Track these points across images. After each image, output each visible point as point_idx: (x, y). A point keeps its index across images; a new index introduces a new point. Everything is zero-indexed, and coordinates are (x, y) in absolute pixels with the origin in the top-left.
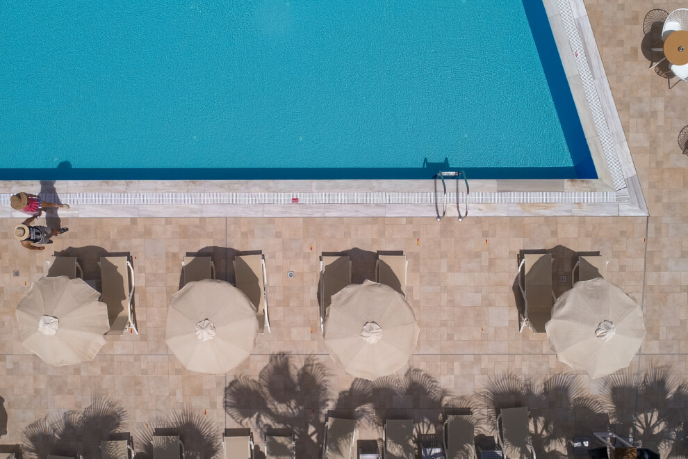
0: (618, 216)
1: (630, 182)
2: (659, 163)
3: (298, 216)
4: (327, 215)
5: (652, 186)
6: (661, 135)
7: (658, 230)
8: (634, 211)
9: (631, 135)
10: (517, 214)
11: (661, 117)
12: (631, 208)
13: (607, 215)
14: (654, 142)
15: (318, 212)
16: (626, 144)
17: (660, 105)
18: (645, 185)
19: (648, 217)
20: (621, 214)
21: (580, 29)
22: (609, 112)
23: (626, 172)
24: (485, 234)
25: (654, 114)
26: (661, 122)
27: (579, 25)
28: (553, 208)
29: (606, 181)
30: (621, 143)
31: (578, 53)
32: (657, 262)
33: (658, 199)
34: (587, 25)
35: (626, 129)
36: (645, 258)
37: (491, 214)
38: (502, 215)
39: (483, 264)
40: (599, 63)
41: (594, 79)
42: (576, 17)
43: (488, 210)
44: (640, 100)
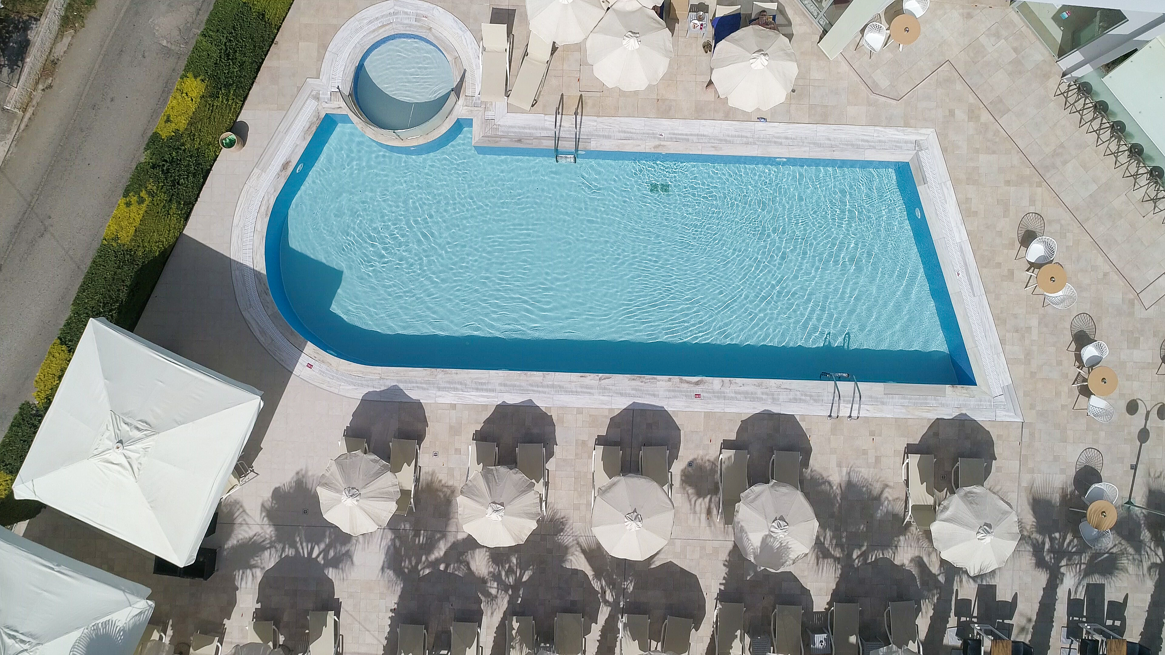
0: (995, 421)
1: (1006, 389)
2: (1033, 374)
3: (700, 410)
4: (727, 410)
5: (1026, 394)
6: (1035, 348)
7: (1032, 435)
8: (1010, 416)
9: (1007, 347)
10: (902, 416)
11: (1035, 332)
12: (1007, 414)
13: (985, 420)
14: (1028, 354)
15: (718, 408)
16: (1002, 355)
17: (1034, 322)
18: (1021, 394)
19: (1023, 422)
20: (998, 419)
21: (962, 251)
22: (987, 326)
23: (1002, 380)
24: (872, 434)
25: (1029, 329)
26: (1035, 337)
27: (961, 248)
28: (935, 412)
29: (984, 388)
30: (998, 354)
31: (960, 272)
32: (1031, 465)
33: (1032, 407)
34: (968, 248)
35: (1002, 342)
36: (1020, 461)
37: (878, 415)
38: (888, 416)
39: (870, 461)
40: (979, 282)
41: (974, 296)
42: (958, 241)
43: (875, 411)
44: (1015, 316)
